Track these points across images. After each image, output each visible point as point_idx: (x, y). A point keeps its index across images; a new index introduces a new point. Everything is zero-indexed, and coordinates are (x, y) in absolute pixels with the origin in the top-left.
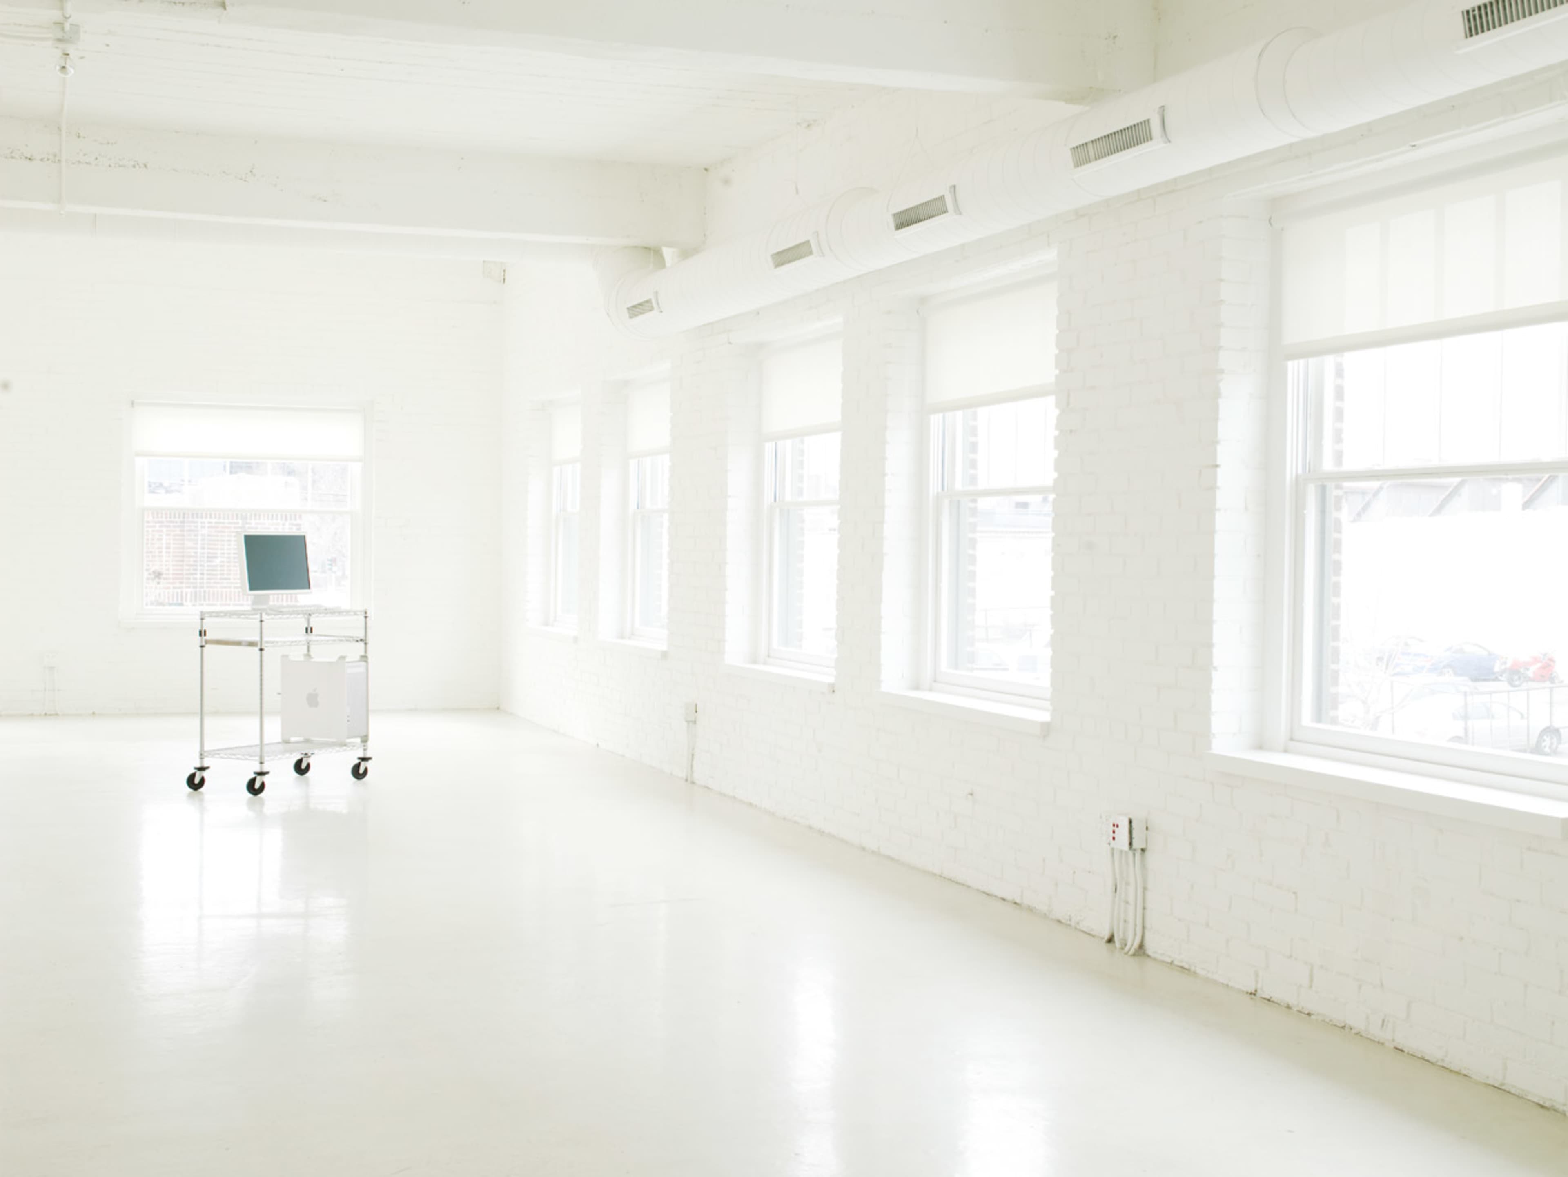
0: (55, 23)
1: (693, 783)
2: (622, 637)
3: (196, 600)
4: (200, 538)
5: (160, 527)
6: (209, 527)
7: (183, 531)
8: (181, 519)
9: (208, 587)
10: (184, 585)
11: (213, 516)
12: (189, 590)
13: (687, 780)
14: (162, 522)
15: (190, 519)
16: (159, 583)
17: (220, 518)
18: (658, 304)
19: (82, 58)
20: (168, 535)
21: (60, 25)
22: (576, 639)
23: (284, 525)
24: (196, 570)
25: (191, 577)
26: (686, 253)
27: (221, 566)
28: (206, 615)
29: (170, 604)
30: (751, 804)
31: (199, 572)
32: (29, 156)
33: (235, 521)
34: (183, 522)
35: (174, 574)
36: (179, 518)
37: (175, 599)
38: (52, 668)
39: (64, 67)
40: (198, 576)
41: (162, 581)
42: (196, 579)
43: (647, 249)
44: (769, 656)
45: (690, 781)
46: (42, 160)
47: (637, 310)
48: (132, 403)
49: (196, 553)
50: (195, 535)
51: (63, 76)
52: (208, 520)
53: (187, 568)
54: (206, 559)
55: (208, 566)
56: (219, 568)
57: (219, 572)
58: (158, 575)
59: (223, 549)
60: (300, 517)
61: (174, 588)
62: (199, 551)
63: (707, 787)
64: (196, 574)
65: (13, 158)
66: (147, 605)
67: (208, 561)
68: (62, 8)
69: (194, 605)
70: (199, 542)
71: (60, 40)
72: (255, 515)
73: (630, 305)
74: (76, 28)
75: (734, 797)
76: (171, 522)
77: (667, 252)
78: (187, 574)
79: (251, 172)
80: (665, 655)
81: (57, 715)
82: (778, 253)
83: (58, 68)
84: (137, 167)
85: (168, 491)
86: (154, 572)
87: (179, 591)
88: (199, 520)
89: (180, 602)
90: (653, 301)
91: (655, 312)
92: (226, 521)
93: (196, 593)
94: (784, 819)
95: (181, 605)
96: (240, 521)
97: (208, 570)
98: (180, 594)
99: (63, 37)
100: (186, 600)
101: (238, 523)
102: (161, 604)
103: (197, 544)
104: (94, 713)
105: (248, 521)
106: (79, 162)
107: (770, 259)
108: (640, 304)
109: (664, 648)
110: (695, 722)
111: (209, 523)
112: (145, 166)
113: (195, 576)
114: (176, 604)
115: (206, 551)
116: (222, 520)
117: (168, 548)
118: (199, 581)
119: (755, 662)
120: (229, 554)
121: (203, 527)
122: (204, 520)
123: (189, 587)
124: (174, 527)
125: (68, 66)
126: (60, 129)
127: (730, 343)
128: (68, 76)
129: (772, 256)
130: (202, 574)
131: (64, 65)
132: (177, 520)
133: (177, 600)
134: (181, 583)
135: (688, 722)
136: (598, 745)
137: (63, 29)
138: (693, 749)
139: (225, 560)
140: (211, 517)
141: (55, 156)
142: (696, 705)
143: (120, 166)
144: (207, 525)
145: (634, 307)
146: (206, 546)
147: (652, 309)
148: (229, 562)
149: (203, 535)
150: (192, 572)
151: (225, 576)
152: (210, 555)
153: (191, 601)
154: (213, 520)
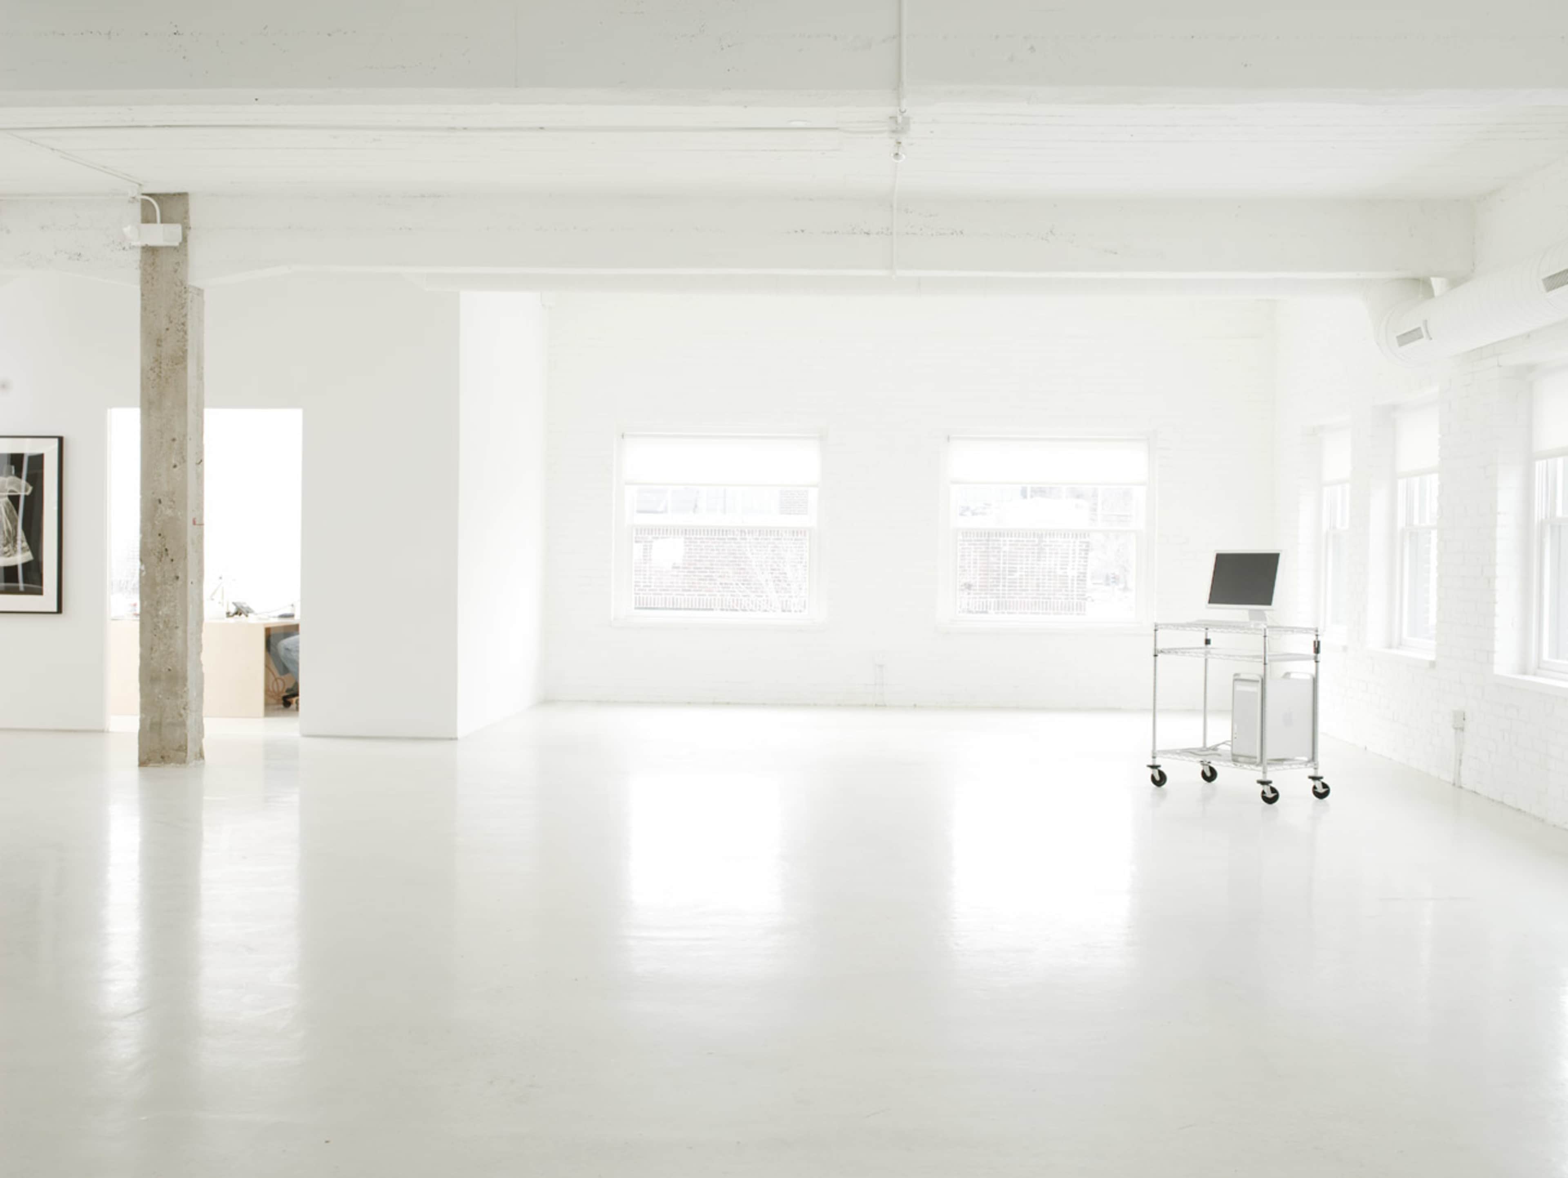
0: (891, 118)
1: (1461, 787)
2: (1390, 647)
3: (998, 609)
4: (1002, 554)
5: (969, 545)
6: (1010, 545)
7: (988, 548)
8: (987, 538)
9: (1009, 597)
10: (988, 596)
11: (1013, 535)
12: (993, 600)
13: (1454, 784)
14: (971, 541)
15: (994, 538)
16: (969, 594)
17: (1019, 536)
18: (1427, 332)
19: (912, 144)
20: (975, 552)
21: (893, 118)
22: (1345, 649)
23: (1074, 542)
24: (999, 582)
25: (995, 588)
26: (1455, 282)
27: (1020, 579)
28: (1159, 627)
29: (977, 612)
30: (1519, 810)
31: (1001, 584)
32: (866, 231)
33: (1032, 539)
34: (988, 541)
35: (980, 586)
36: (985, 536)
37: (981, 608)
38: (881, 666)
39: (897, 154)
40: (1001, 588)
41: (972, 592)
42: (999, 590)
43: (1416, 280)
44: (1539, 668)
45: (1457, 785)
46: (878, 233)
47: (1406, 338)
48: (948, 438)
49: (999, 567)
50: (998, 552)
51: (896, 161)
52: (1010, 538)
53: (991, 580)
54: (1007, 573)
55: (1009, 579)
56: (1018, 581)
57: (1018, 585)
58: (969, 586)
59: (1022, 564)
60: (1089, 535)
61: (980, 598)
62: (1001, 565)
63: (1475, 792)
64: (998, 586)
65: (854, 233)
66: (959, 612)
67: (1009, 575)
68: (899, 105)
69: (997, 613)
70: (1002, 558)
71: (894, 132)
72: (1050, 534)
73: (1399, 334)
74: (907, 121)
75: (1502, 803)
76: (978, 541)
77: (1437, 284)
78: (991, 586)
79: (1051, 232)
80: (1433, 664)
81: (885, 706)
82: (1550, 277)
83: (892, 155)
84: (955, 234)
85: (974, 514)
86: (965, 584)
87: (985, 600)
88: (1002, 539)
89: (985, 610)
90: (1423, 330)
91: (1424, 341)
92: (1025, 539)
93: (998, 602)
94: (1555, 826)
95: (986, 612)
96: (1037, 540)
97: (1009, 583)
98: (985, 604)
99: (897, 128)
100: (990, 609)
101: (1034, 541)
102: (970, 612)
103: (999, 559)
104: (915, 706)
105: (1044, 539)
106: (907, 233)
107: (1541, 284)
108: (1410, 332)
109: (1432, 657)
110: (1462, 729)
111: (1011, 541)
112: (962, 233)
113: (998, 588)
114: (982, 612)
115: (1007, 566)
116: (1021, 539)
117: (975, 563)
118: (1001, 592)
119: (1525, 673)
120: (1027, 568)
121: (1005, 545)
122: (1006, 538)
123: (992, 598)
124: (980, 544)
125: (900, 153)
126: (892, 206)
127: (1500, 366)
128: (900, 161)
129: (1544, 280)
130: (1004, 586)
131: (896, 152)
132: (983, 538)
133: (983, 608)
134: (986, 594)
135: (1456, 729)
136: (1366, 748)
137: (896, 122)
138: (1461, 755)
139: (1024, 573)
140: (1011, 536)
141: (888, 229)
142: (1464, 714)
143: (941, 234)
144: (1008, 543)
145: (1404, 335)
146: (1007, 562)
147: (1421, 337)
148: (1026, 575)
149: (1004, 552)
150: (995, 584)
151: (1024, 588)
152: (1010, 569)
153: (994, 609)
154: (1013, 539)
